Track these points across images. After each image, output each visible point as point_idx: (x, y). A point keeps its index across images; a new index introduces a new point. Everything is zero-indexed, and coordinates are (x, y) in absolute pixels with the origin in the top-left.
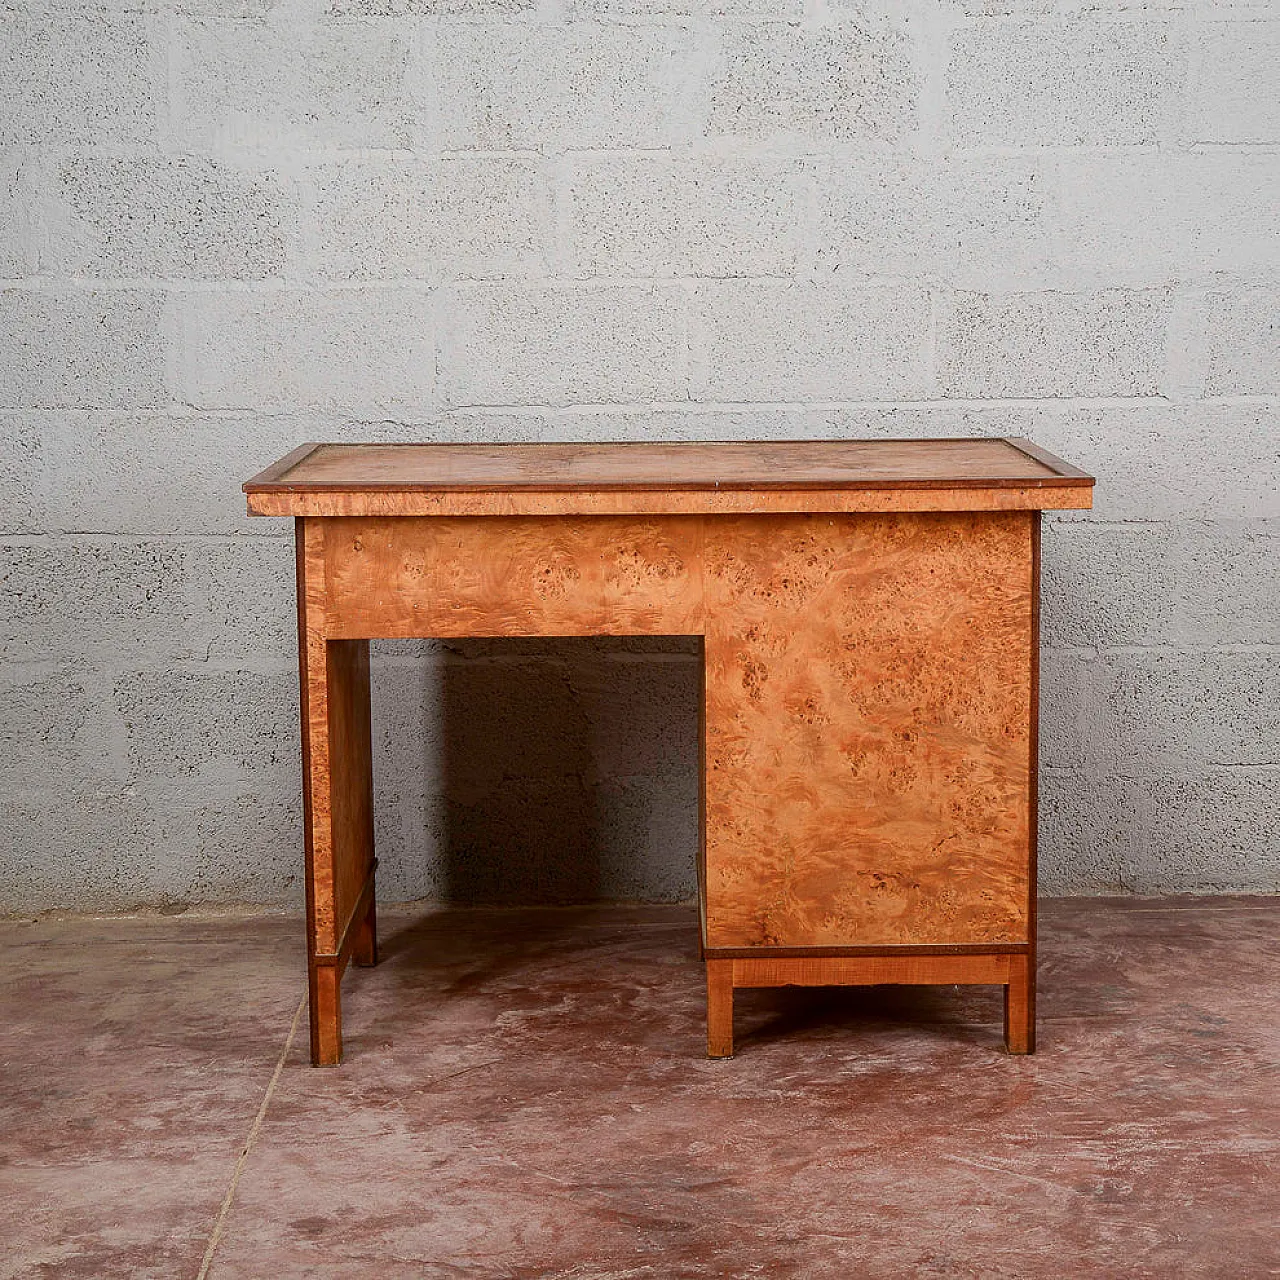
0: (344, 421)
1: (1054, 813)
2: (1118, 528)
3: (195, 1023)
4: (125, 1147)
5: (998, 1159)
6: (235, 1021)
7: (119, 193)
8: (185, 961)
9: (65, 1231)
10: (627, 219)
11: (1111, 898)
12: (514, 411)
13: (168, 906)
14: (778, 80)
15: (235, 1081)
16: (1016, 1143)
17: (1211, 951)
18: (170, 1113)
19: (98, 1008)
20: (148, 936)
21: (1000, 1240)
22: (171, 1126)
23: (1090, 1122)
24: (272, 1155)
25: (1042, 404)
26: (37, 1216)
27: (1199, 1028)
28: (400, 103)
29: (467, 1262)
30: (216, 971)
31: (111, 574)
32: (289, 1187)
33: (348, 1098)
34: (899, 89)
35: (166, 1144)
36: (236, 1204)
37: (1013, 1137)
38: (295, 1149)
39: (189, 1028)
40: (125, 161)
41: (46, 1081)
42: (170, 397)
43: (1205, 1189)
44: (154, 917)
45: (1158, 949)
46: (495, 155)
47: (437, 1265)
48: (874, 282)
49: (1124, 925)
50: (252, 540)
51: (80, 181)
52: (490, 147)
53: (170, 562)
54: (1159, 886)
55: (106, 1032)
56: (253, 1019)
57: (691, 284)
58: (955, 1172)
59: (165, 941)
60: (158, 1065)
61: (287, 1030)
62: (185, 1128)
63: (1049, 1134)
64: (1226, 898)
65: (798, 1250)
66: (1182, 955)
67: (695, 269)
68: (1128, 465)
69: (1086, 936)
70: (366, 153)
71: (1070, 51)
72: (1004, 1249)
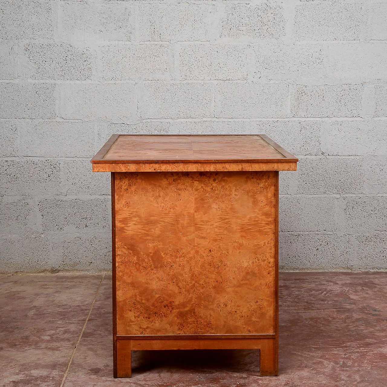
0: (109, 123)
1: (327, 245)
2: (347, 157)
3: (61, 307)
4: (39, 345)
5: (309, 353)
6: (73, 306)
7: (42, 54)
8: (58, 288)
9: (20, 371)
10: (196, 62)
11: (345, 272)
12: (161, 120)
13: (53, 271)
14: (243, 21)
15: (73, 325)
16: (315, 348)
17: (376, 289)
18: (53, 334)
19: (31, 302)
20: (47, 280)
21: (310, 379)
22: (53, 339)
23: (338, 342)
24: (84, 348)
25: (324, 119)
26: (12, 366)
27: (373, 313)
28: (127, 27)
29: (143, 383)
30: (68, 291)
31: (38, 169)
32: (89, 358)
33: (107, 331)
34: (279, 23)
35: (51, 344)
36: (73, 363)
37: (313, 346)
38: (91, 346)
39: (59, 309)
40: (44, 45)
41: (15, 324)
42: (57, 116)
43: (374, 364)
44: (49, 274)
45: (359, 288)
46: (156, 43)
47: (134, 383)
48: (272, 82)
49: (349, 280)
50: (81, 159)
51: (30, 50)
52: (155, 41)
53: (56, 165)
54: (360, 269)
55: (33, 309)
56: (79, 306)
57: (216, 82)
58: (296, 357)
59: (52, 281)
60: (50, 320)
61: (89, 310)
62: (57, 340)
63: (325, 346)
64: (381, 272)
65: (247, 381)
66: (367, 290)
67: (217, 78)
68: (350, 138)
69: (337, 284)
70: (117, 42)
71: (333, 12)
72: (311, 382)
